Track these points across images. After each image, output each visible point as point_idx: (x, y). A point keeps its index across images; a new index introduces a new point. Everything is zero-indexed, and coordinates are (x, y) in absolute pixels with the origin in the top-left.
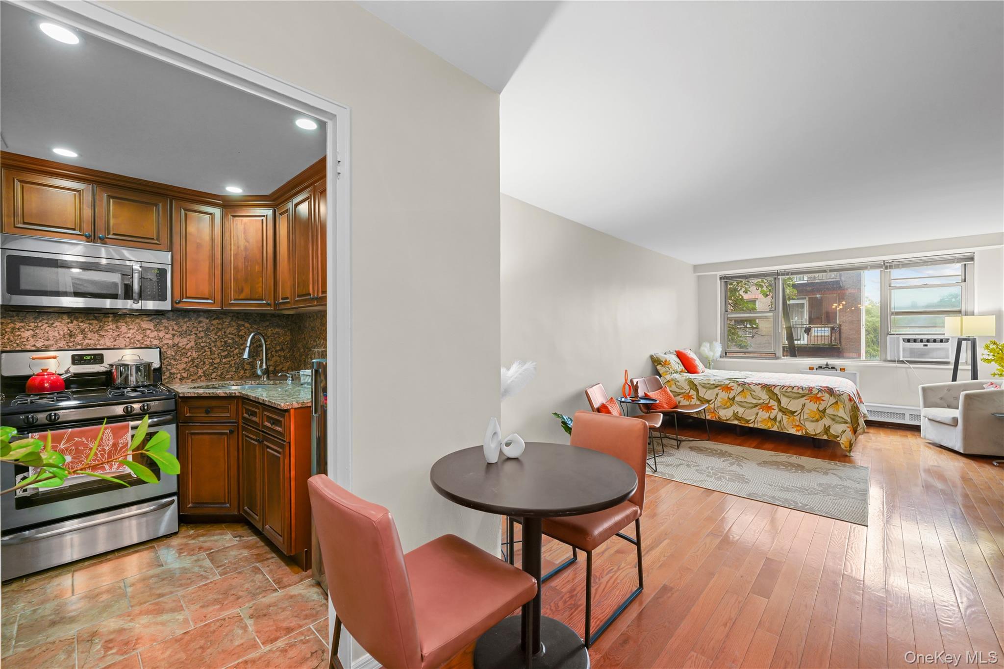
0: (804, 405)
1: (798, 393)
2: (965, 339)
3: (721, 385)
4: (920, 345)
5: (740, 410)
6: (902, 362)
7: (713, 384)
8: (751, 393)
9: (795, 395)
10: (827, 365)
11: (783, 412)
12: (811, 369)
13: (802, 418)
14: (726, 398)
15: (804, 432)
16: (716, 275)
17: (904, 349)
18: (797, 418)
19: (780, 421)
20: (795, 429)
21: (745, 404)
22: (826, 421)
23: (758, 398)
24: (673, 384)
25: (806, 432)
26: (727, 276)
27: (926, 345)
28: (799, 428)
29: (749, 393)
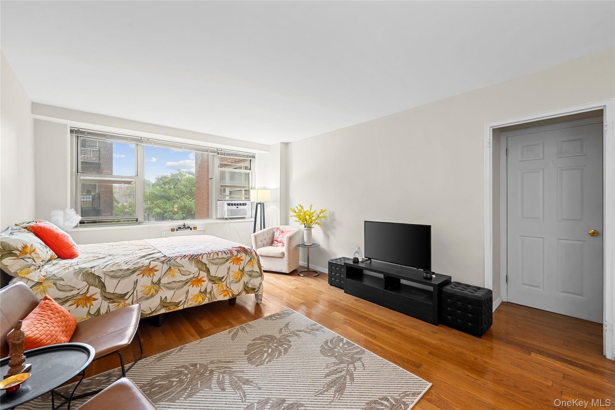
0: (229, 269)
1: (223, 258)
2: (259, 204)
3: (140, 268)
4: (234, 207)
5: (168, 294)
6: (226, 219)
7: (128, 269)
8: (179, 270)
9: (222, 260)
10: (184, 225)
11: (213, 281)
12: (173, 230)
13: (228, 282)
14: (149, 284)
15: (230, 295)
16: (66, 125)
17: (228, 210)
18: (224, 283)
19: (211, 292)
20: (222, 295)
21: (174, 285)
22: (246, 279)
23: (188, 273)
25: (232, 294)
26: (81, 130)
27: (237, 207)
28: (226, 293)
29: (177, 270)
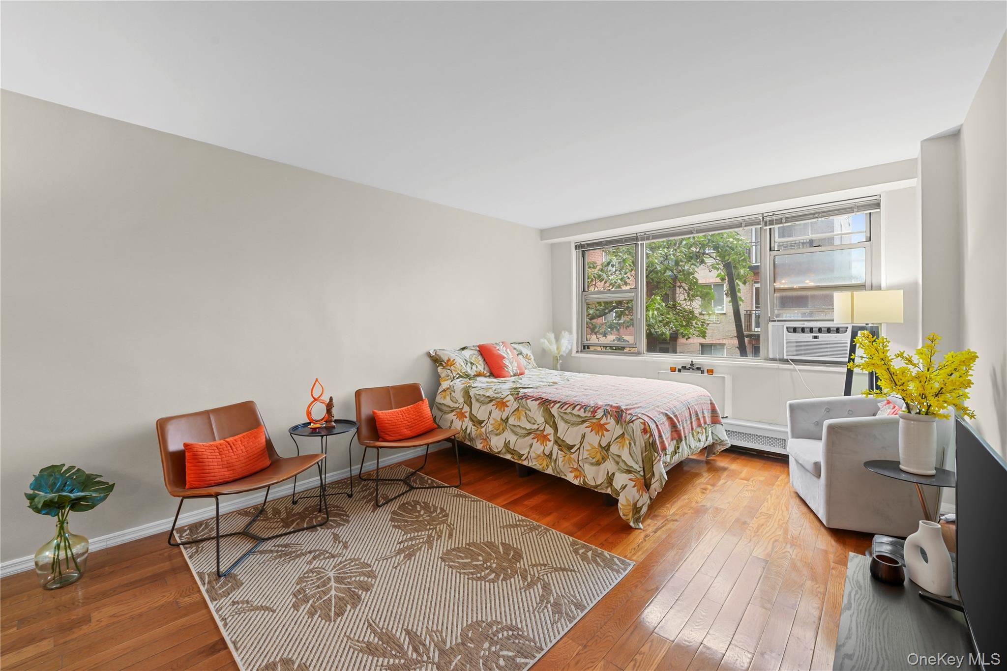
0: (583, 436)
1: (579, 416)
2: (862, 328)
3: (497, 398)
4: (808, 337)
5: (512, 438)
6: (786, 361)
7: (489, 397)
8: (525, 413)
9: (575, 419)
10: (692, 364)
11: (560, 446)
12: (673, 370)
13: (581, 458)
14: (499, 420)
15: (582, 480)
16: (570, 242)
17: (788, 342)
18: (574, 456)
19: (556, 460)
20: (573, 475)
21: (518, 430)
22: (609, 466)
23: (533, 421)
24: (448, 395)
25: (584, 480)
26: (582, 243)
27: (816, 337)
28: (577, 473)
29: (524, 413)
